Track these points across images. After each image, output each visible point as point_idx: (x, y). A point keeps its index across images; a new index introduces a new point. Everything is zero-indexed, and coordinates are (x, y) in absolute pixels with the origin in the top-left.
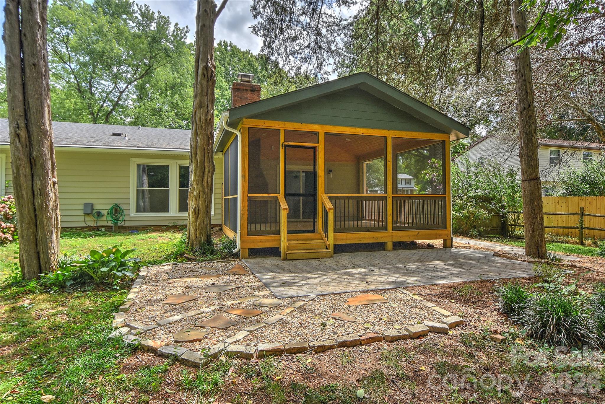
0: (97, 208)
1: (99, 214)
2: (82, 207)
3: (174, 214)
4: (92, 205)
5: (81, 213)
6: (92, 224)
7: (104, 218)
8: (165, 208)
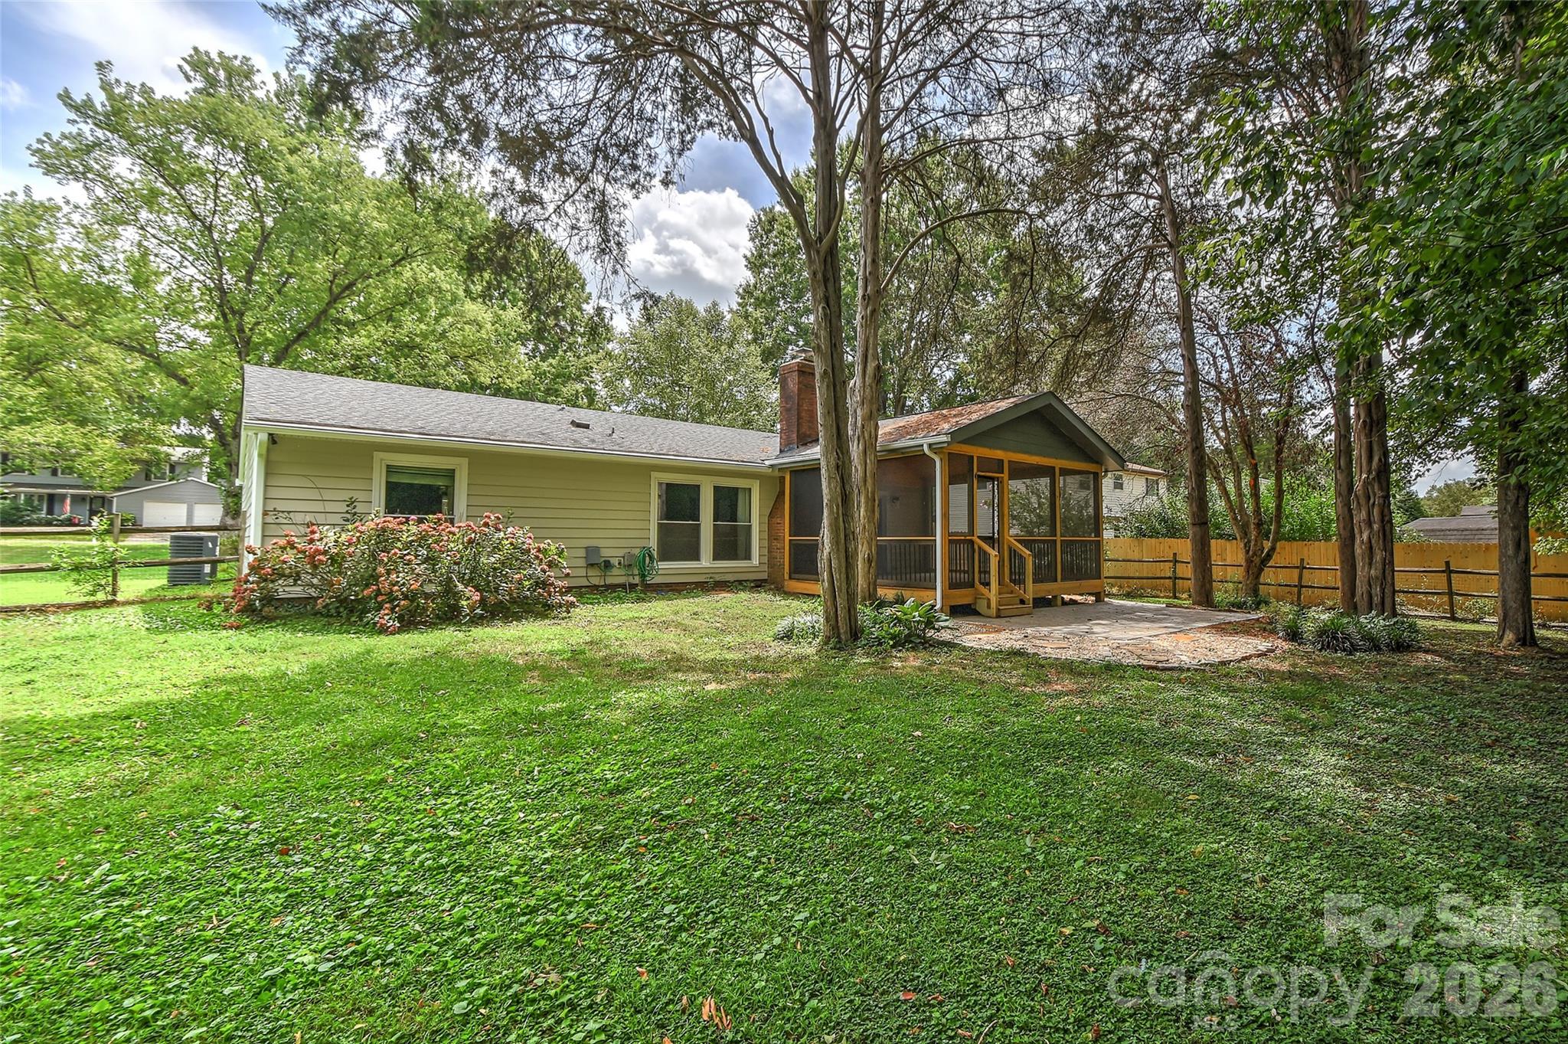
0: (606, 553)
1: (607, 565)
2: (582, 553)
3: (708, 565)
4: (597, 549)
5: (582, 563)
6: (596, 581)
7: (615, 571)
8: (695, 556)
